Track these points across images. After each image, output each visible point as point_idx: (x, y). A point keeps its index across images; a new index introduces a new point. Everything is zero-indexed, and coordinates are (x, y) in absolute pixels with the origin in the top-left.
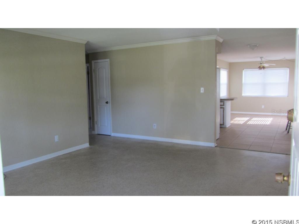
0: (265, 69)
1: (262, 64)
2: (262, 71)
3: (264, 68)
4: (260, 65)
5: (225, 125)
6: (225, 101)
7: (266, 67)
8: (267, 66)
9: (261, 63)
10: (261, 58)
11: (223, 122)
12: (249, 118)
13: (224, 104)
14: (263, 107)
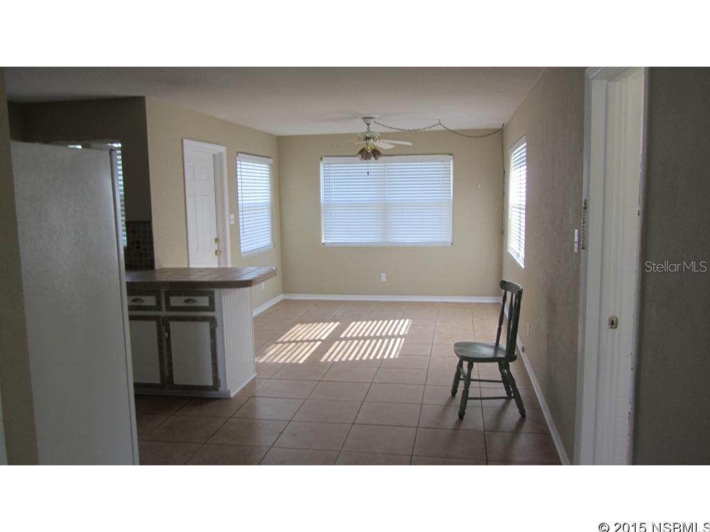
0: (380, 159)
1: (371, 141)
2: (373, 165)
3: (376, 153)
4: (362, 144)
5: (221, 389)
6: (217, 292)
7: (382, 153)
8: (388, 150)
9: (367, 138)
10: (366, 119)
11: (216, 380)
12: (338, 323)
13: (212, 301)
14: (384, 278)
